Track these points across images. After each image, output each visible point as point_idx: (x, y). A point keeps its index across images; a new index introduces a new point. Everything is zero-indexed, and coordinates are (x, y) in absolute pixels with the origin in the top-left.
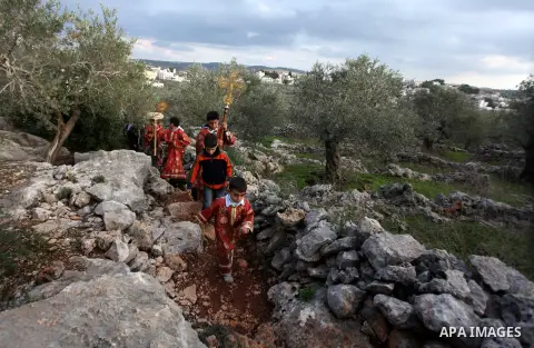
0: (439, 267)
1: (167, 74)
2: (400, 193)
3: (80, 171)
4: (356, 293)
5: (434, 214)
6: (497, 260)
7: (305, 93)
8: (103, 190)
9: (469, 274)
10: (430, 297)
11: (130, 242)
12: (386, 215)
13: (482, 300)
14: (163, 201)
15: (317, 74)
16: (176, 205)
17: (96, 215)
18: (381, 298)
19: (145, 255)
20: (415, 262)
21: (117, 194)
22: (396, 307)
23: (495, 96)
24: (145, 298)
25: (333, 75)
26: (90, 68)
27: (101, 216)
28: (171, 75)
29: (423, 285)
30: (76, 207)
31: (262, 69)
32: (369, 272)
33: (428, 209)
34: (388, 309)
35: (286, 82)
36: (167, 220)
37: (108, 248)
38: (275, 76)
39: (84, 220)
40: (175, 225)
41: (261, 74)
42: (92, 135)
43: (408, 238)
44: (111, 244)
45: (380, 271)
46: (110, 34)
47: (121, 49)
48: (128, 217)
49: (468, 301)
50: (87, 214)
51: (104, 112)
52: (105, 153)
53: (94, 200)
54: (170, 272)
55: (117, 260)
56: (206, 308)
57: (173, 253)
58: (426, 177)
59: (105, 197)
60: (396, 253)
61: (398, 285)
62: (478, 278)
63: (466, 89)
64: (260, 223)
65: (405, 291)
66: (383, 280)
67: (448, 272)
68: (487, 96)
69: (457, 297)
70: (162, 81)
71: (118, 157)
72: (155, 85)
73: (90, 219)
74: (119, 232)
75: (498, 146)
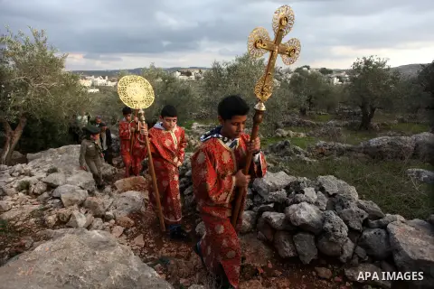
0: (300, 188)
1: (100, 81)
2: (282, 147)
3: (34, 167)
4: (251, 215)
5: (306, 159)
6: (332, 177)
7: (209, 85)
8: (57, 178)
9: (318, 188)
10: (294, 206)
11: (86, 212)
12: (275, 164)
13: (325, 201)
14: (110, 180)
15: (217, 69)
16: (121, 181)
17: (54, 198)
18: (266, 214)
19: (100, 220)
20: (287, 188)
21: (69, 179)
22: (276, 217)
23: (342, 74)
24: (102, 246)
25: (228, 69)
26: (29, 82)
27: (59, 198)
28: (104, 81)
29: (290, 200)
30: (36, 195)
31: (178, 69)
32: (259, 200)
33: (302, 155)
34: (271, 219)
35: (198, 78)
36: (115, 194)
37: (68, 219)
38: (188, 74)
39: (45, 203)
40: (121, 195)
41: (178, 74)
42: (40, 138)
43: (282, 173)
44: (70, 216)
45: (265, 197)
46: (43, 52)
47: (54, 64)
48: (82, 195)
49: (317, 204)
50: (46, 198)
51: (47, 117)
52: (55, 150)
53: (51, 187)
54: (122, 229)
55: (77, 227)
56: (152, 248)
57: (123, 215)
58: (302, 135)
59: (60, 183)
60: (274, 184)
61: (276, 204)
62: (322, 189)
63: (324, 71)
64: (185, 182)
65: (281, 206)
66: (267, 203)
67: (305, 190)
68: (338, 75)
69: (309, 203)
70: (97, 87)
71: (67, 152)
72: (92, 91)
73: (50, 202)
74: (76, 206)
75: (346, 108)
